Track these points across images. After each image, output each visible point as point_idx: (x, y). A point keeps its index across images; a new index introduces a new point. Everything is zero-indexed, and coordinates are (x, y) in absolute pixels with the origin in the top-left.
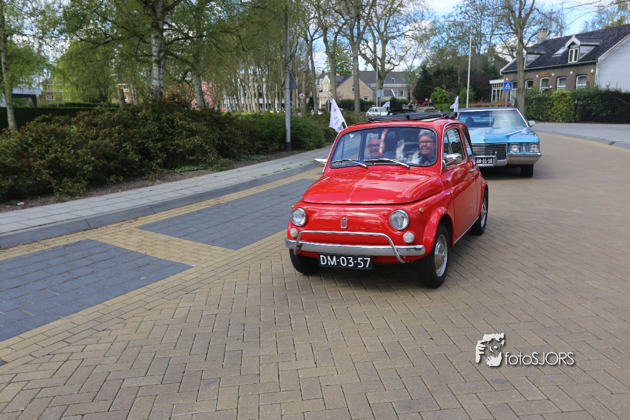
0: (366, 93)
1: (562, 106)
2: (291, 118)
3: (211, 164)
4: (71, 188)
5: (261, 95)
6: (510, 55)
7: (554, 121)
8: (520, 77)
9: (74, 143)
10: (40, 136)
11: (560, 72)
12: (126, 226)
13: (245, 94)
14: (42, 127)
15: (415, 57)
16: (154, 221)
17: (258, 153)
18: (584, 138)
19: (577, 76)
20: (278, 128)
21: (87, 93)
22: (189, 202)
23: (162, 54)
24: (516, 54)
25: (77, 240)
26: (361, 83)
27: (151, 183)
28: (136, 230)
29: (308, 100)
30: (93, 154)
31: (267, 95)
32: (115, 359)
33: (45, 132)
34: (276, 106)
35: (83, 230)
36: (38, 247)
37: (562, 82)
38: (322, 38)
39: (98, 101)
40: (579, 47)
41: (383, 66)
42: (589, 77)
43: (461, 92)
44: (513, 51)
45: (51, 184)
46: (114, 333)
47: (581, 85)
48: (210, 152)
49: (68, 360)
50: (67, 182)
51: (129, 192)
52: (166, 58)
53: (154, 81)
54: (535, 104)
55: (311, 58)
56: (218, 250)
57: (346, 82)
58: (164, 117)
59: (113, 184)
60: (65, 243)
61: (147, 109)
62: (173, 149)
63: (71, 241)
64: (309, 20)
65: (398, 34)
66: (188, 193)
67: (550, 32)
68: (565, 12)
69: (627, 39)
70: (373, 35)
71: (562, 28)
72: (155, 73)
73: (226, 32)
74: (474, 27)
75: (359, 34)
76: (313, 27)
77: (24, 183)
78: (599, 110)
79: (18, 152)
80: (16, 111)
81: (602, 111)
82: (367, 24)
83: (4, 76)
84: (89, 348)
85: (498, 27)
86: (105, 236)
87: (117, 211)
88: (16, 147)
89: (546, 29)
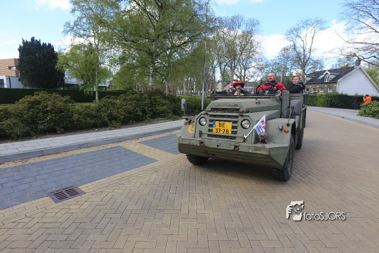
1: (322, 100)
2: (204, 100)
3: (170, 118)
4: (115, 125)
5: (193, 89)
7: (318, 106)
9: (118, 107)
10: (106, 104)
11: (321, 85)
12: (134, 141)
13: (186, 88)
14: (107, 100)
15: (258, 76)
16: (145, 140)
19: (328, 87)
20: (198, 104)
21: (125, 86)
22: (159, 133)
23: (154, 73)
24: (302, 77)
25: (116, 146)
27: (145, 124)
28: (138, 143)
29: (212, 92)
30: (124, 112)
31: (195, 90)
32: (124, 196)
33: (107, 102)
34: (198, 94)
35: (118, 142)
36: (101, 148)
37: (322, 89)
38: (219, 67)
39: (129, 90)
40: (330, 75)
41: (244, 79)
42: (334, 89)
45: (108, 122)
46: (125, 186)
47: (330, 91)
48: (170, 113)
49: (107, 195)
50: (114, 122)
51: (137, 127)
52: (156, 74)
53: (150, 83)
54: (310, 98)
55: (214, 75)
56: (169, 154)
58: (152, 98)
59: (131, 124)
61: (146, 94)
62: (155, 111)
63: (113, 146)
64: (214, 60)
65: (251, 66)
66: (159, 129)
67: (317, 68)
68: (324, 60)
69: (350, 73)
70: (241, 67)
71: (322, 67)
72: (151, 80)
73: (180, 65)
74: (283, 65)
75: (234, 66)
76: (215, 63)
77: (98, 121)
78: (338, 102)
79: (97, 110)
80: (99, 92)
81: (339, 103)
82: (238, 62)
83: (96, 80)
84: (115, 191)
85: (294, 65)
86: (126, 145)
87: (131, 135)
88: (97, 107)
89: (315, 67)
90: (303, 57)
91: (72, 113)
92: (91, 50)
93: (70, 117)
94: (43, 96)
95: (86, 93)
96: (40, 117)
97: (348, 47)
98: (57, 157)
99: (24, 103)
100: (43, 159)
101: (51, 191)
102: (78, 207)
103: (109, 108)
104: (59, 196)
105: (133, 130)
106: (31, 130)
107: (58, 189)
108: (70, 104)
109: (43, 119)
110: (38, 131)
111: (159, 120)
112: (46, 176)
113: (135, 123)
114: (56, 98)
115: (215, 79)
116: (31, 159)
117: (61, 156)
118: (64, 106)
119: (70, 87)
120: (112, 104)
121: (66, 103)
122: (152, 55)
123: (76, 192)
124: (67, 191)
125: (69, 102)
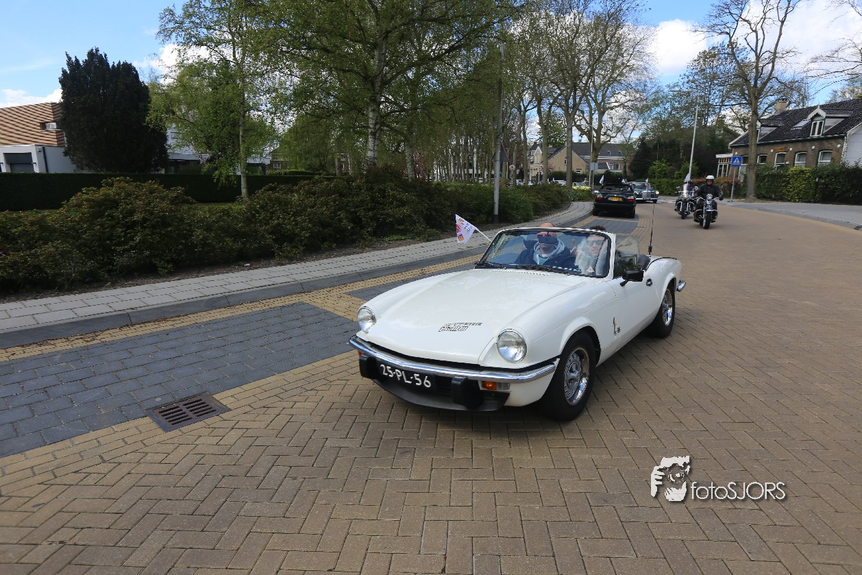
0: (579, 165)
1: (799, 184)
2: (500, 190)
3: (419, 234)
4: (289, 253)
5: (471, 166)
6: (741, 127)
7: (790, 201)
8: (752, 151)
9: (294, 210)
10: (266, 203)
11: (800, 146)
12: (336, 292)
13: (455, 164)
14: (269, 195)
15: (634, 129)
16: (361, 288)
18: (824, 220)
19: (820, 151)
20: (487, 200)
21: (309, 162)
23: (378, 127)
24: (749, 126)
25: (291, 302)
26: (575, 155)
27: (361, 251)
28: (344, 295)
29: (518, 171)
30: (310, 222)
31: (477, 165)
33: (270, 200)
34: (485, 177)
35: (298, 293)
36: (259, 307)
37: (801, 158)
38: (536, 109)
39: (317, 170)
40: (825, 120)
41: (598, 137)
42: (834, 153)
43: (683, 167)
44: (744, 123)
45: (273, 248)
46: (320, 393)
47: (824, 161)
48: (418, 222)
49: (280, 414)
50: (287, 246)
51: (342, 258)
52: (382, 130)
53: (369, 152)
54: (768, 181)
55: (524, 130)
57: (559, 154)
58: (376, 187)
59: (327, 250)
60: (281, 305)
61: (362, 179)
62: (383, 218)
63: (287, 303)
64: (523, 91)
65: (616, 104)
66: (395, 262)
67: (790, 103)
68: (810, 80)
70: (590, 106)
71: (804, 98)
72: (370, 145)
73: (440, 104)
74: (701, 97)
75: (575, 105)
76: (527, 97)
77: (251, 246)
78: (844, 189)
79: (247, 218)
80: (248, 179)
81: (849, 191)
82: (584, 95)
83: (241, 147)
84: (298, 405)
85: (729, 98)
86: (318, 300)
87: (328, 277)
88: (246, 213)
89: (786, 99)
90: (753, 75)
91: (191, 226)
92: (227, 75)
93: (185, 237)
94: (123, 188)
95: (218, 180)
96: (119, 237)
98: (161, 329)
99: (79, 206)
100: (130, 332)
101: (153, 406)
102: (215, 440)
103: (273, 213)
104: (172, 415)
105: (331, 266)
106: (101, 268)
107: (169, 399)
108: (185, 207)
109: (125, 243)
110: (116, 270)
111: (395, 240)
112: (139, 371)
113: (337, 247)
114: (151, 193)
115: (525, 139)
116: (106, 332)
117: (172, 327)
118: (171, 210)
119: (181, 167)
121: (176, 205)
122: (373, 83)
123: (208, 407)
124: (188, 406)
125: (182, 202)
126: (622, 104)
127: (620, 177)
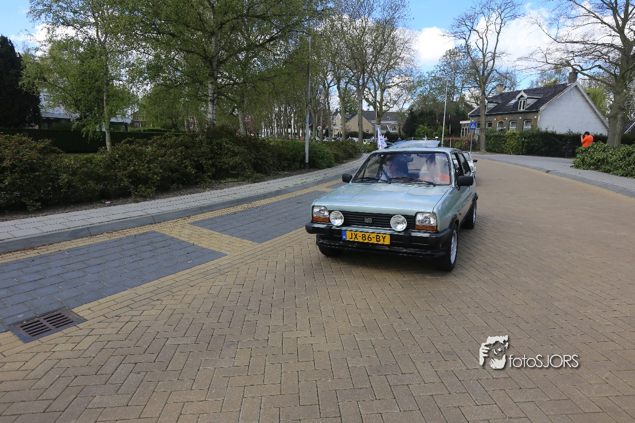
0: (367, 126)
1: (513, 143)
2: (310, 144)
3: (248, 178)
4: (143, 192)
5: (290, 126)
6: (476, 103)
7: (507, 153)
8: (483, 119)
9: (148, 159)
10: (124, 153)
11: (512, 117)
12: (181, 221)
13: (278, 125)
14: (126, 147)
15: (405, 102)
16: (201, 219)
17: (283, 170)
18: (528, 167)
19: (524, 120)
20: (299, 152)
21: (163, 122)
22: (229, 206)
23: (216, 95)
24: (480, 102)
25: (145, 231)
26: (364, 120)
27: (202, 190)
28: (188, 225)
29: (324, 131)
30: (161, 167)
31: (294, 126)
32: (162, 322)
33: (128, 151)
34: (300, 135)
35: (150, 224)
36: (116, 236)
37: (514, 124)
38: (336, 86)
39: (169, 128)
40: (526, 100)
41: (381, 108)
42: (533, 122)
43: (439, 129)
44: (477, 100)
45: (129, 188)
46: (164, 302)
47: (528, 127)
48: (247, 168)
49: (129, 321)
50: (141, 187)
51: (186, 196)
52: (219, 98)
53: (209, 115)
54: (493, 140)
55: (328, 101)
56: (247, 243)
57: (354, 118)
58: (214, 142)
59: (175, 190)
60: (136, 233)
61: (203, 135)
62: (220, 165)
63: (141, 232)
64: (327, 73)
65: (393, 84)
66: (229, 199)
67: (506, 87)
68: (517, 73)
69: (561, 95)
70: (374, 85)
71: (514, 84)
72: (210, 109)
73: (263, 80)
74: (449, 81)
75: (363, 84)
76: (330, 77)
77: (111, 187)
78: (540, 146)
79: (108, 164)
80: (112, 134)
81: (542, 147)
82: (370, 76)
83: (105, 109)
84: (145, 313)
85: (467, 82)
86: (165, 229)
87: (175, 211)
88: (107, 161)
89: (503, 85)
90: (482, 67)
91: (58, 172)
93: (52, 180)
95: (87, 135)
97: (557, 50)
98: (27, 256)
101: (16, 321)
102: (71, 346)
103: (130, 161)
105: (177, 202)
108: (53, 156)
111: (229, 182)
112: (4, 293)
113: (183, 188)
114: (21, 144)
115: (329, 107)
117: (39, 255)
118: (38, 158)
119: (54, 124)
120: (136, 153)
121: (45, 154)
122: (212, 63)
123: (67, 319)
124: (49, 319)
125: (50, 152)
126: (397, 84)
127: (397, 135)
